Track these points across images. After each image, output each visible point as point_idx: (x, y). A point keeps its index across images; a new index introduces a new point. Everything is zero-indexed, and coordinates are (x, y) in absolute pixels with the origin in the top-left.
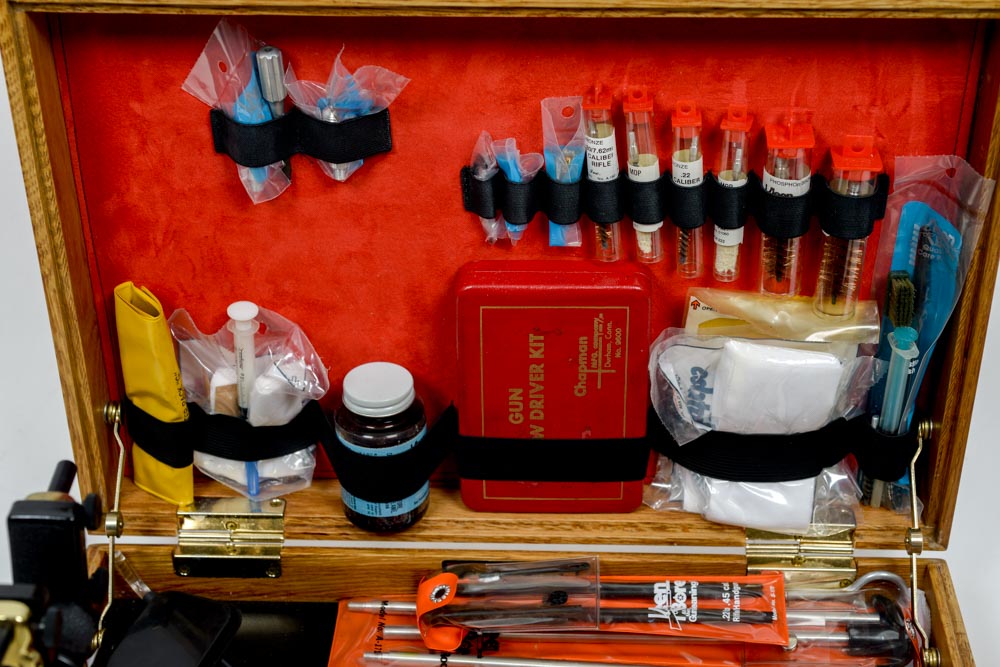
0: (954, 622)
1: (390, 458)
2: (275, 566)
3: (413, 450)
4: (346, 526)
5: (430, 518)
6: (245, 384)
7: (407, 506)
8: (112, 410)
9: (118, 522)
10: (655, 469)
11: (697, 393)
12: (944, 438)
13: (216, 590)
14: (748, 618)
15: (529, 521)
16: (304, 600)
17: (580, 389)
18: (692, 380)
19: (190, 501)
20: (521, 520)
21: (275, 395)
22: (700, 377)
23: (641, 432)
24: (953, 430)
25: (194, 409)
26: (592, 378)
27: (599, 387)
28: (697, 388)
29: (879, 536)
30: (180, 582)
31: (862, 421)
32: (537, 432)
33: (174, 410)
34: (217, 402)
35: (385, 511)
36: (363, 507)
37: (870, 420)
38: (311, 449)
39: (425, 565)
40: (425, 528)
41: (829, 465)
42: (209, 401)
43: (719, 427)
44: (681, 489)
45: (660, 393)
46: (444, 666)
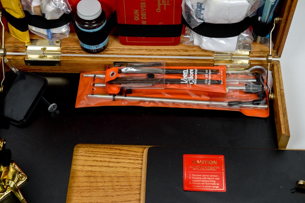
0: (280, 85)
1: (94, 33)
2: (58, 63)
3: (102, 29)
4: (81, 50)
5: (109, 48)
6: (43, 6)
7: (101, 46)
9: (4, 51)
10: (185, 31)
11: (199, 9)
12: (282, 25)
13: (40, 70)
14: (213, 82)
15: (142, 49)
16: (69, 72)
17: (158, 10)
18: (197, 6)
19: (29, 41)
20: (139, 48)
21: (53, 11)
22: (200, 5)
23: (179, 23)
24: (286, 23)
25: (27, 13)
26: (162, 7)
27: (165, 9)
28: (199, 8)
29: (258, 53)
30: (28, 67)
31: (255, 17)
32: (144, 23)
33: (20, 15)
34: (34, 11)
37: (258, 18)
38: (68, 24)
39: (108, 63)
40: (108, 50)
41: (242, 31)
42: (32, 11)
43: (206, 21)
44: (193, 38)
45: (186, 12)
46: (114, 100)
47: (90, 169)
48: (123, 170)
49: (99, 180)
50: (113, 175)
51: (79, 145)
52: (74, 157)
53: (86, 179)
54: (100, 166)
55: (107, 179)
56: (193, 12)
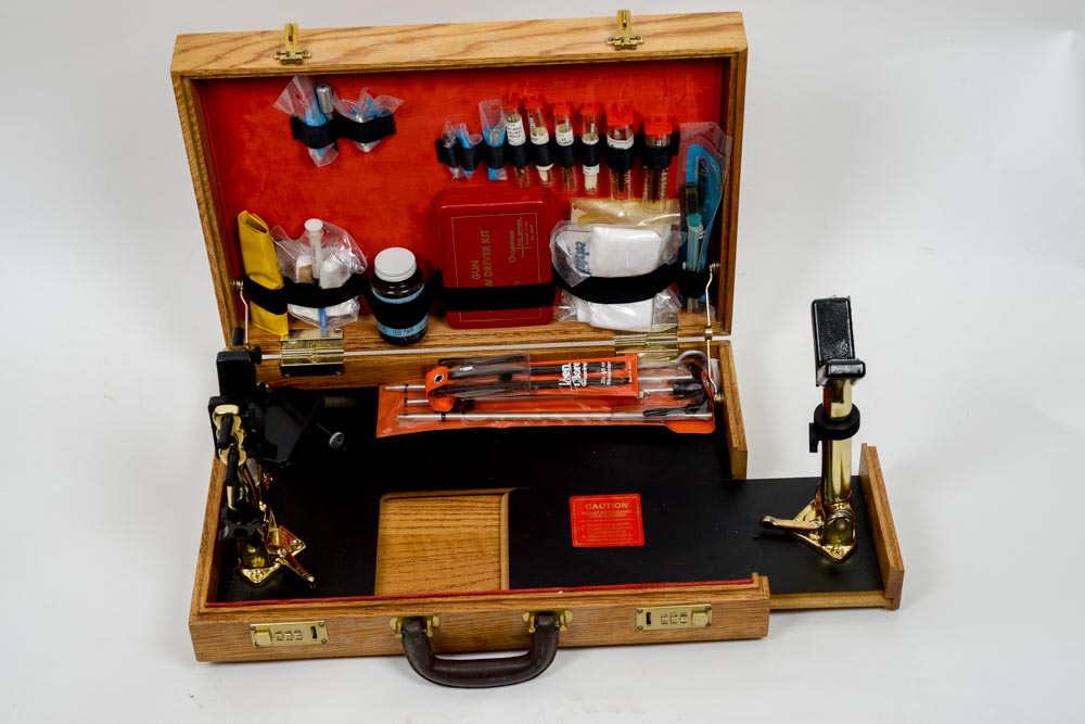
0: (731, 377)
1: (405, 304)
2: (341, 368)
3: (417, 298)
4: (380, 342)
5: (429, 335)
6: (317, 265)
7: (416, 329)
8: (238, 283)
10: (560, 298)
11: (580, 255)
13: (307, 384)
14: (615, 382)
15: (488, 333)
16: (359, 386)
17: (512, 259)
18: (576, 248)
19: (287, 332)
20: (483, 333)
21: (335, 272)
22: (581, 248)
23: (549, 279)
24: (726, 269)
25: (286, 280)
26: (518, 252)
27: (523, 256)
28: (580, 252)
29: (692, 329)
30: (285, 381)
31: (678, 265)
32: (489, 283)
33: (275, 282)
34: (301, 276)
35: (403, 333)
36: (391, 332)
37: (682, 265)
38: (356, 298)
39: (428, 362)
40: (426, 341)
41: (661, 291)
42: (296, 276)
43: (593, 275)
44: (575, 309)
45: (558, 258)
46: (444, 420)
47: (411, 532)
48: (468, 530)
49: (428, 547)
50: (451, 539)
51: (387, 496)
52: (381, 517)
53: (406, 548)
54: (427, 527)
55: (440, 546)
56: (571, 260)
